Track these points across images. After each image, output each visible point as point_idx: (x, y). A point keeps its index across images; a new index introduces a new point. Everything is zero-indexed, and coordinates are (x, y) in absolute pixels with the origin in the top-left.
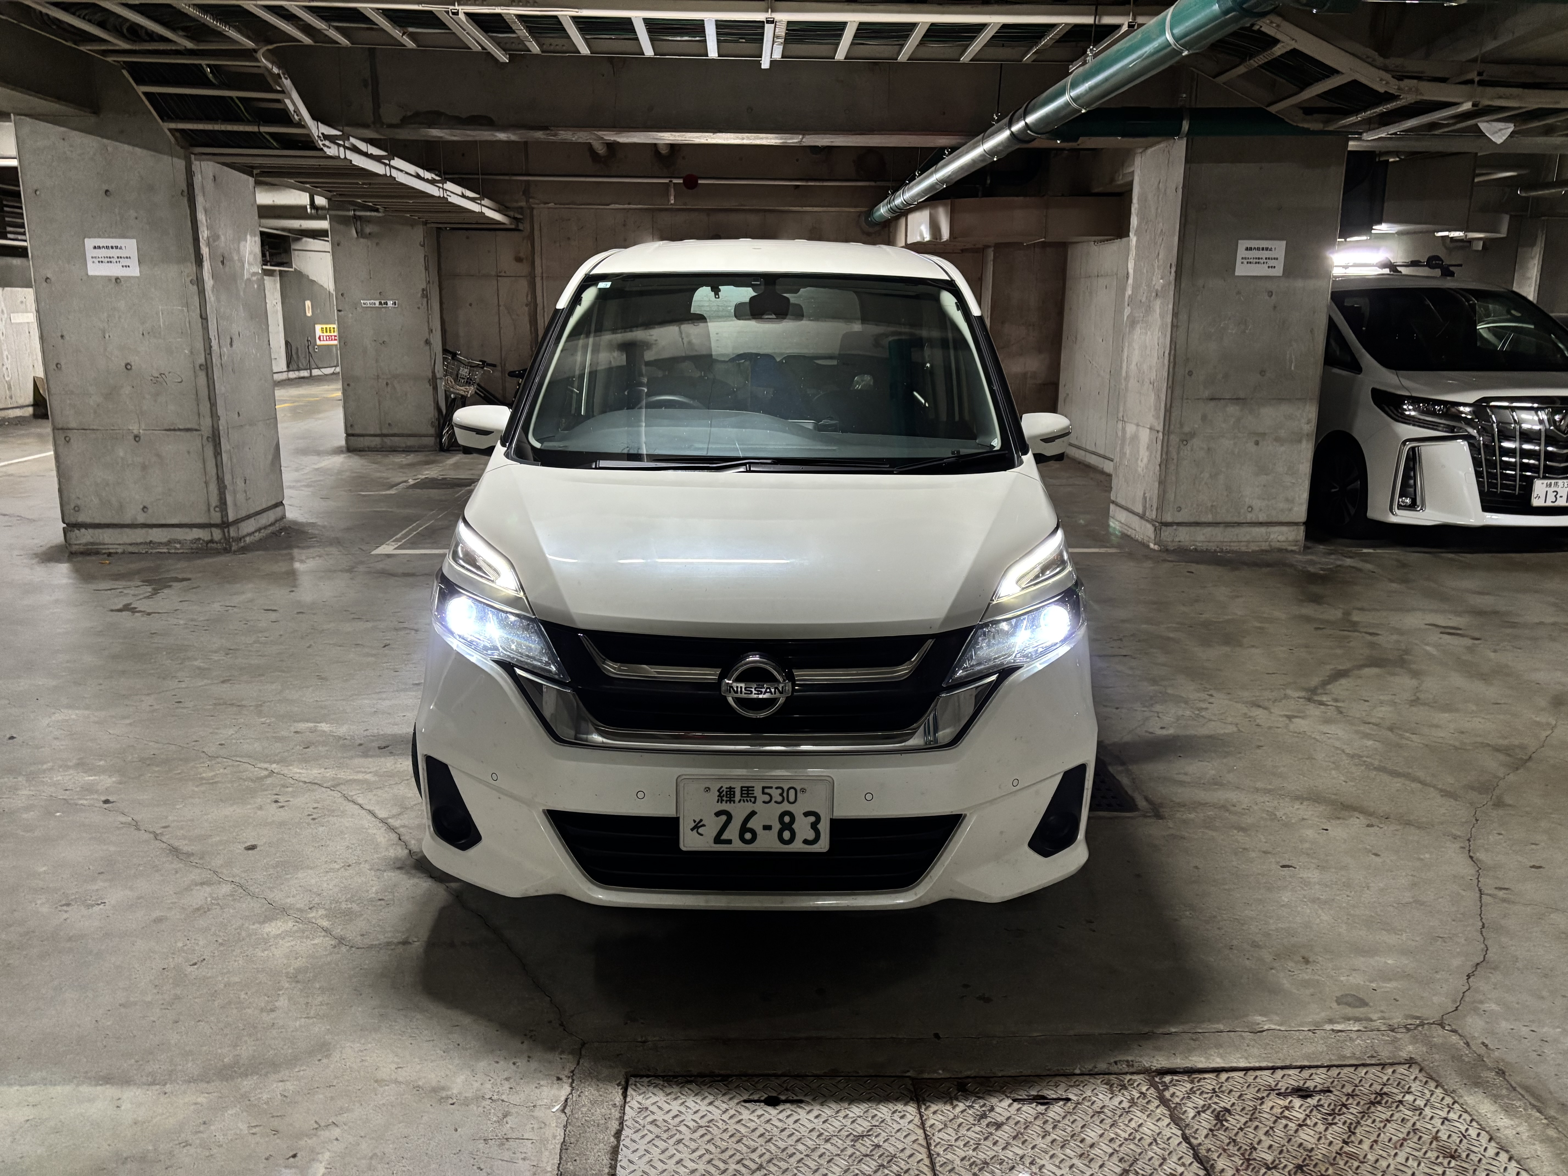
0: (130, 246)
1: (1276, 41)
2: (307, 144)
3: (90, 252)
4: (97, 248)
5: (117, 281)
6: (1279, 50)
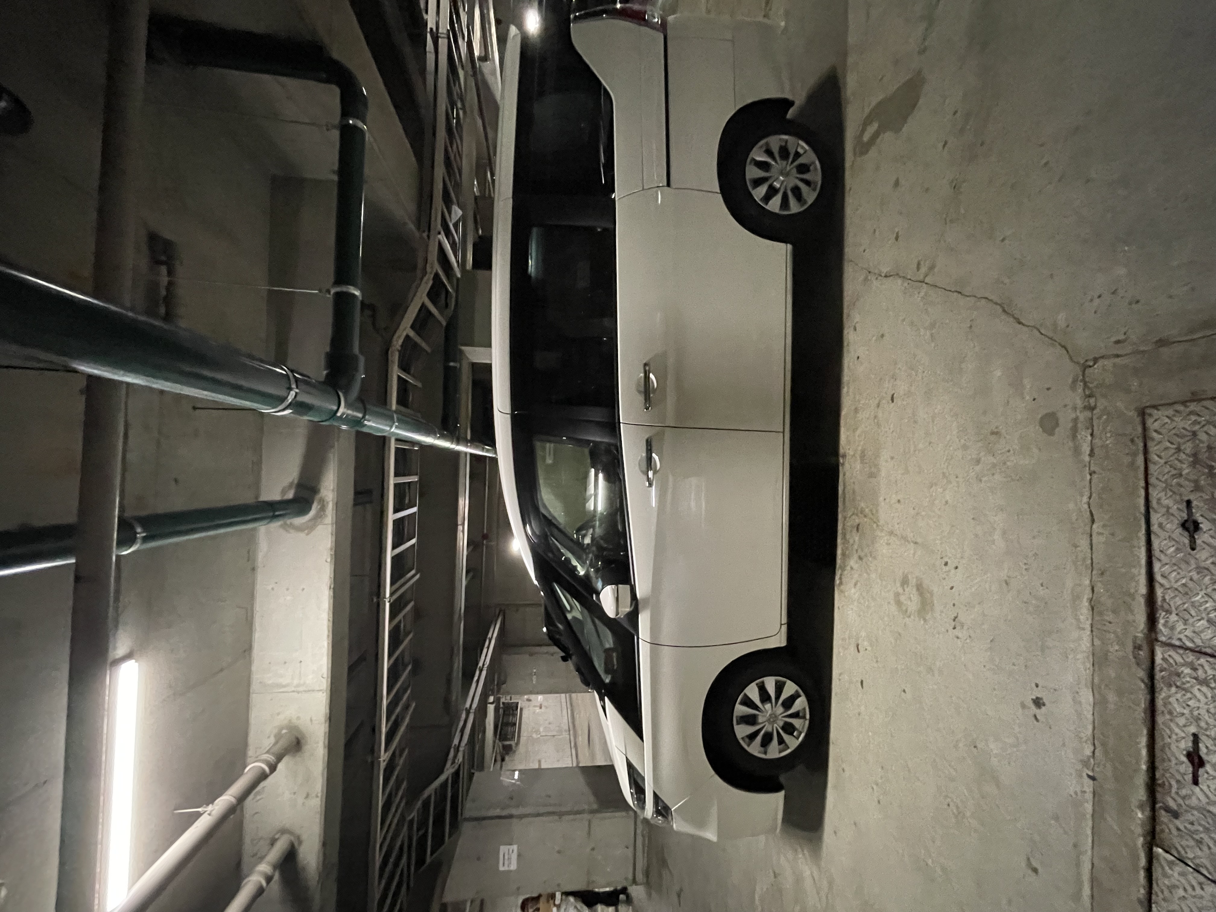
0: (503, 849)
1: (407, 337)
2: (457, 774)
3: (506, 868)
4: (504, 864)
5: (519, 855)
6: (412, 334)
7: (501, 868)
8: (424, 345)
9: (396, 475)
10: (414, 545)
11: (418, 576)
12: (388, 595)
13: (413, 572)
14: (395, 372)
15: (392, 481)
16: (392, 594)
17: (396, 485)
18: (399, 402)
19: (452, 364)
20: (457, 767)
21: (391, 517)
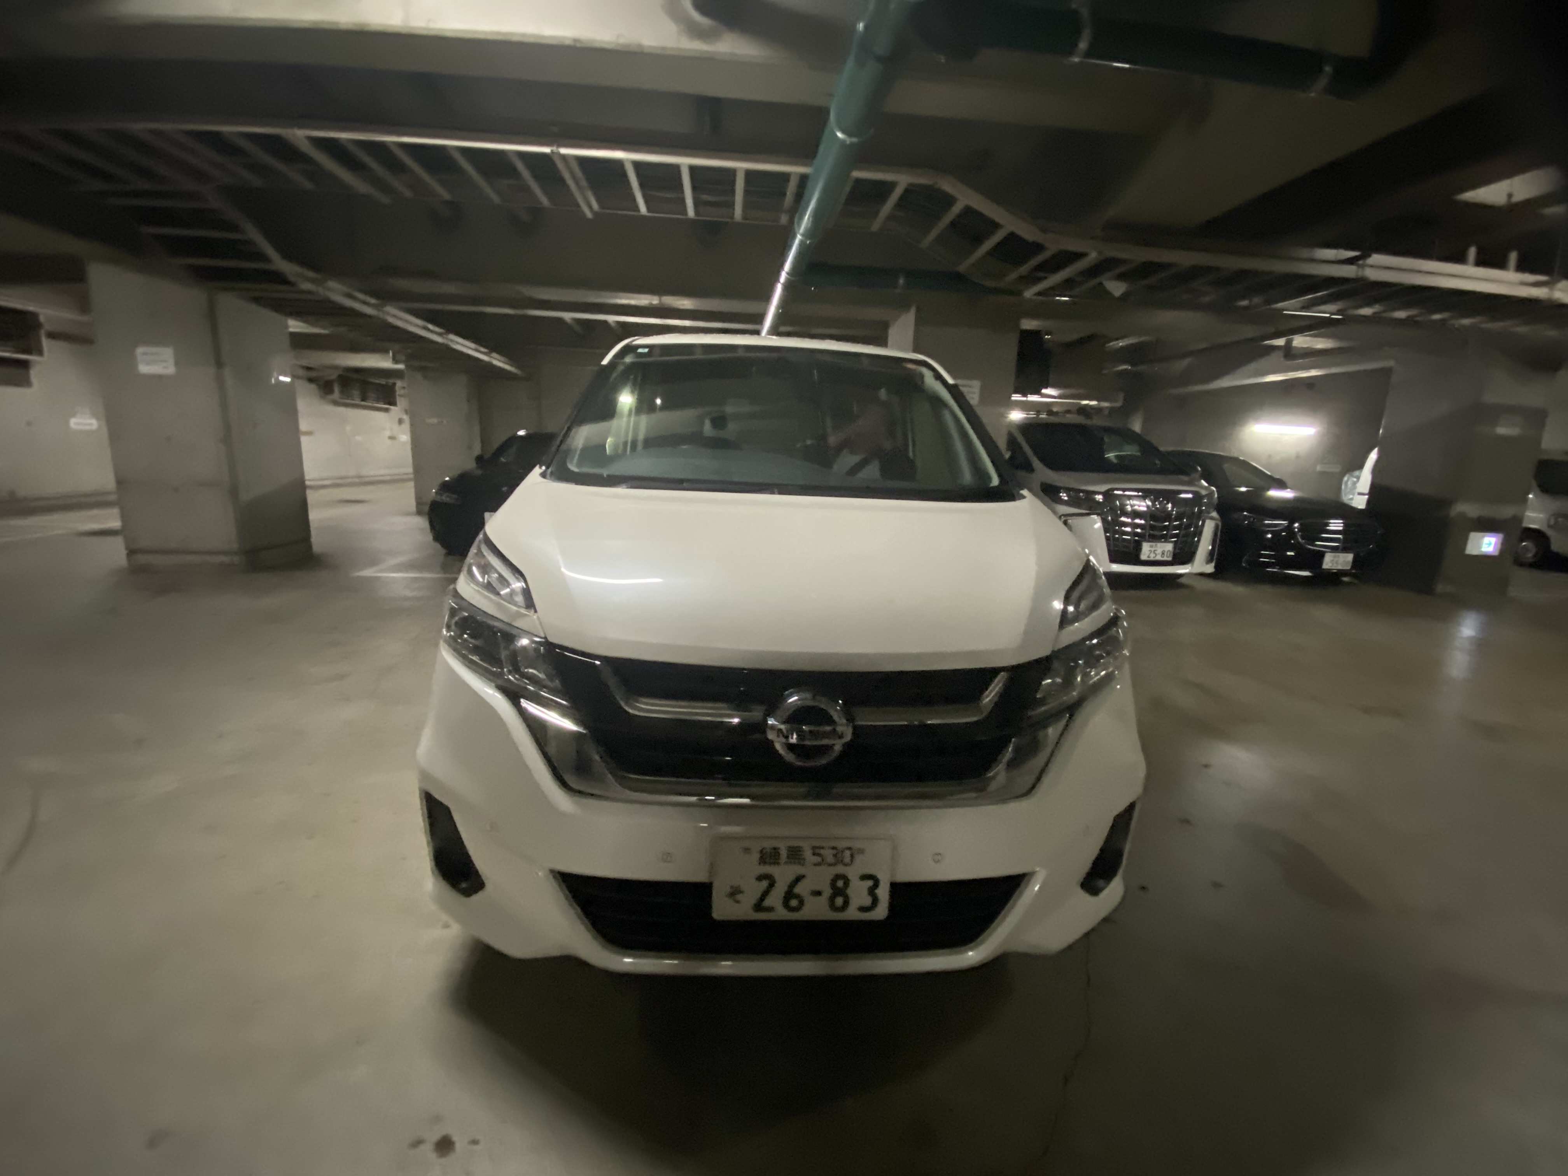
0: (168, 353)
1: (954, 200)
3: (140, 357)
4: (145, 354)
5: (159, 377)
6: (957, 209)
7: (140, 350)
8: (934, 233)
9: (749, 174)
10: (637, 209)
11: (589, 215)
12: (564, 151)
13: (595, 206)
14: (902, 180)
15: (741, 166)
16: (564, 157)
17: (732, 172)
18: (858, 181)
19: (901, 281)
20: (292, 279)
21: (684, 161)
